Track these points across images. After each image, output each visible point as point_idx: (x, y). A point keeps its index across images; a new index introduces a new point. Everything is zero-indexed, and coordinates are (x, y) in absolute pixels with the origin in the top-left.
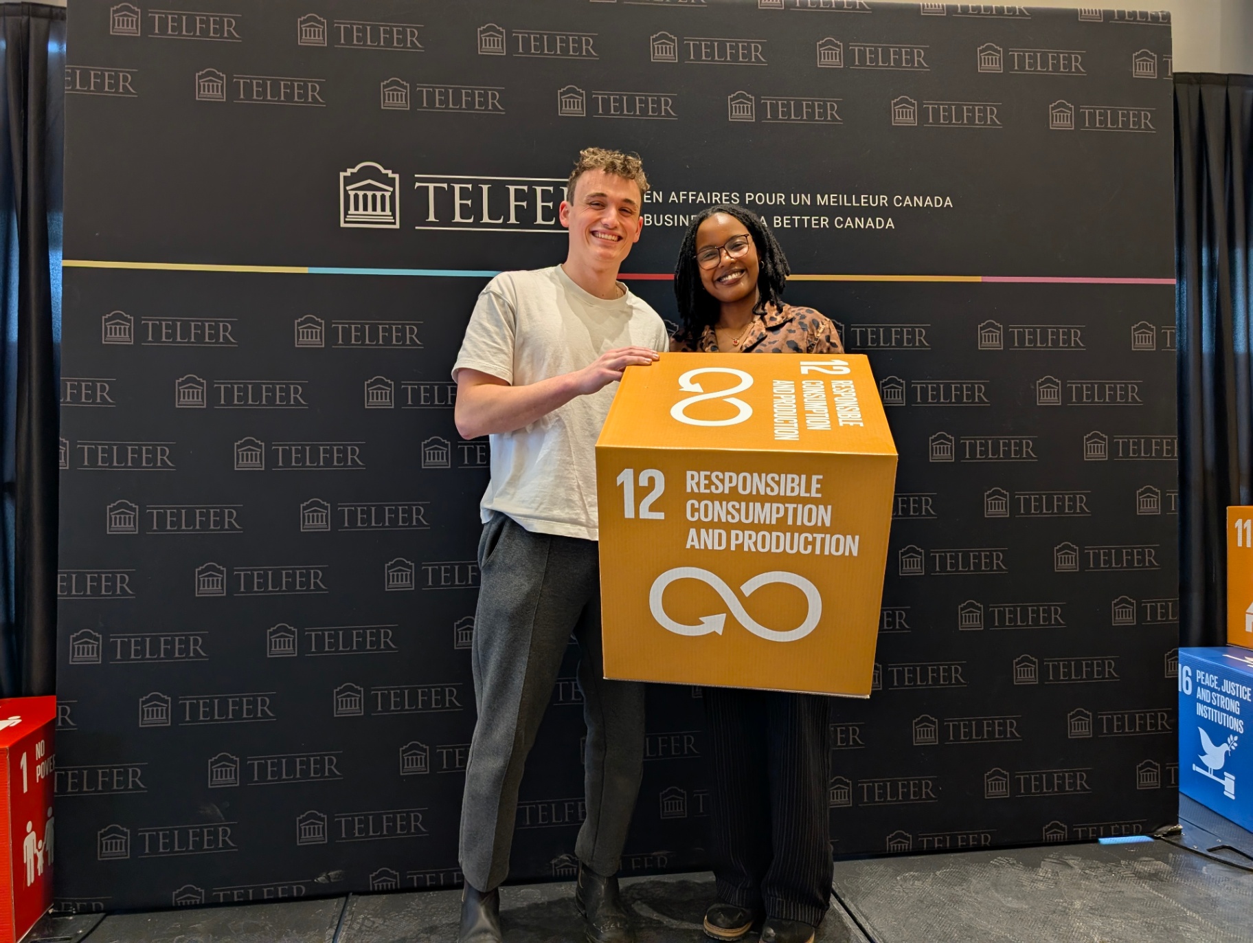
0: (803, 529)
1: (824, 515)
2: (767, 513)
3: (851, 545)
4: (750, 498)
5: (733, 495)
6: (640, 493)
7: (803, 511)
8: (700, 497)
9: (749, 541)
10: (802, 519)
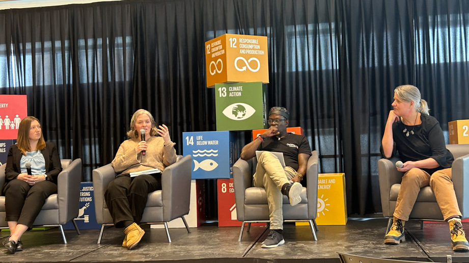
0: (256, 49)
1: (259, 47)
2: (251, 47)
3: (263, 52)
4: (249, 44)
5: (246, 43)
6: (233, 42)
7: (256, 46)
8: (242, 43)
9: (249, 52)
10: (256, 48)
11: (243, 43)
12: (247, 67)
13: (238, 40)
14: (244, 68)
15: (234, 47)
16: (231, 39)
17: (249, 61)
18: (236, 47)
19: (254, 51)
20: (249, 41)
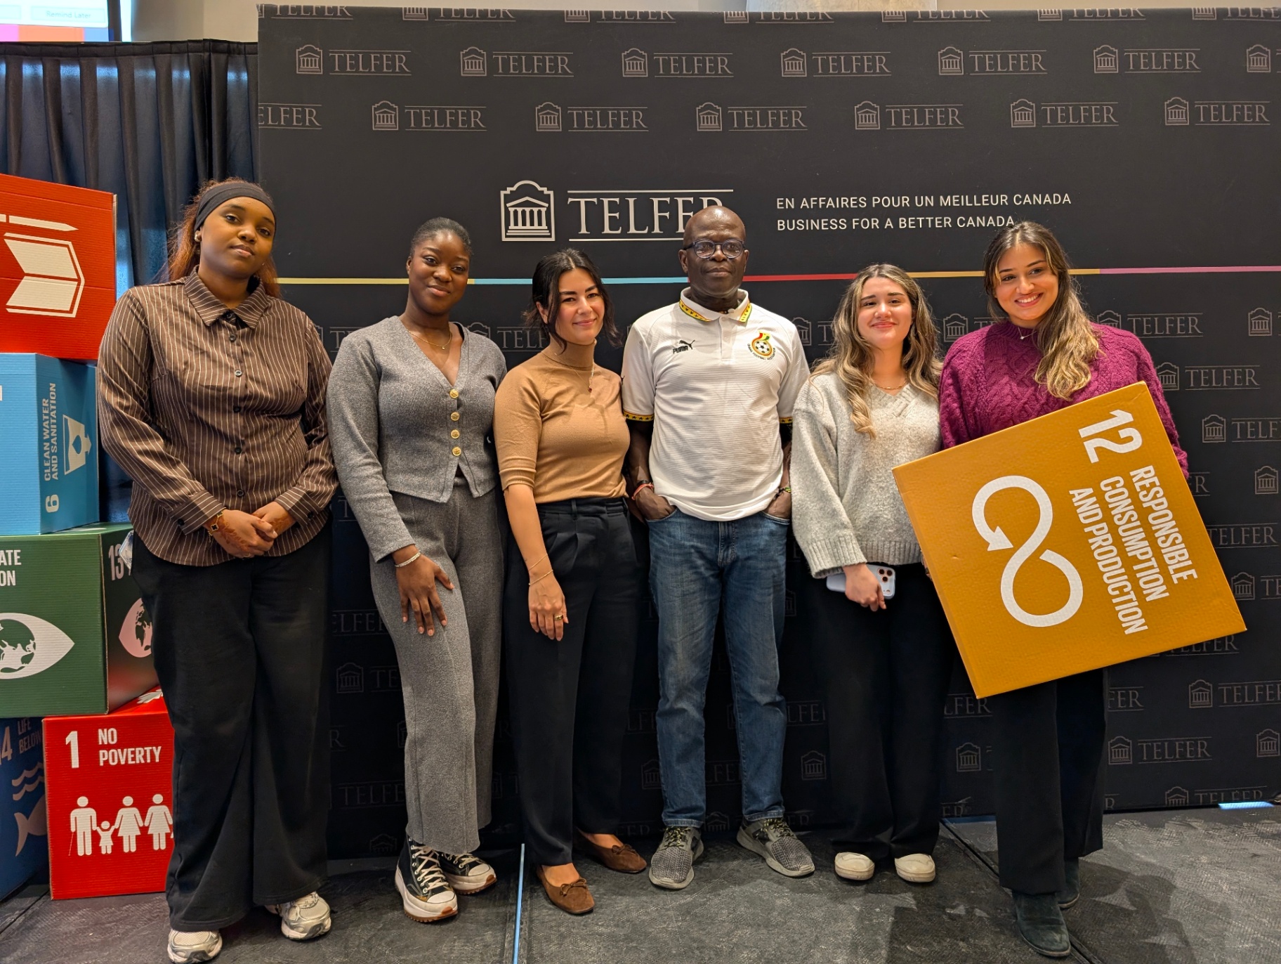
0: (1134, 581)
1: (1157, 592)
2: (1136, 544)
3: (1135, 624)
4: (1147, 526)
5: (1144, 513)
6: (1112, 435)
7: (1154, 573)
8: (1129, 486)
9: (1101, 539)
10: (1143, 577)
11: (1133, 495)
12: (1006, 555)
13: (1136, 460)
14: (997, 540)
15: (1090, 446)
16: (1122, 417)
17: (1050, 557)
18: (1094, 458)
19: (1118, 569)
20: (1166, 526)
